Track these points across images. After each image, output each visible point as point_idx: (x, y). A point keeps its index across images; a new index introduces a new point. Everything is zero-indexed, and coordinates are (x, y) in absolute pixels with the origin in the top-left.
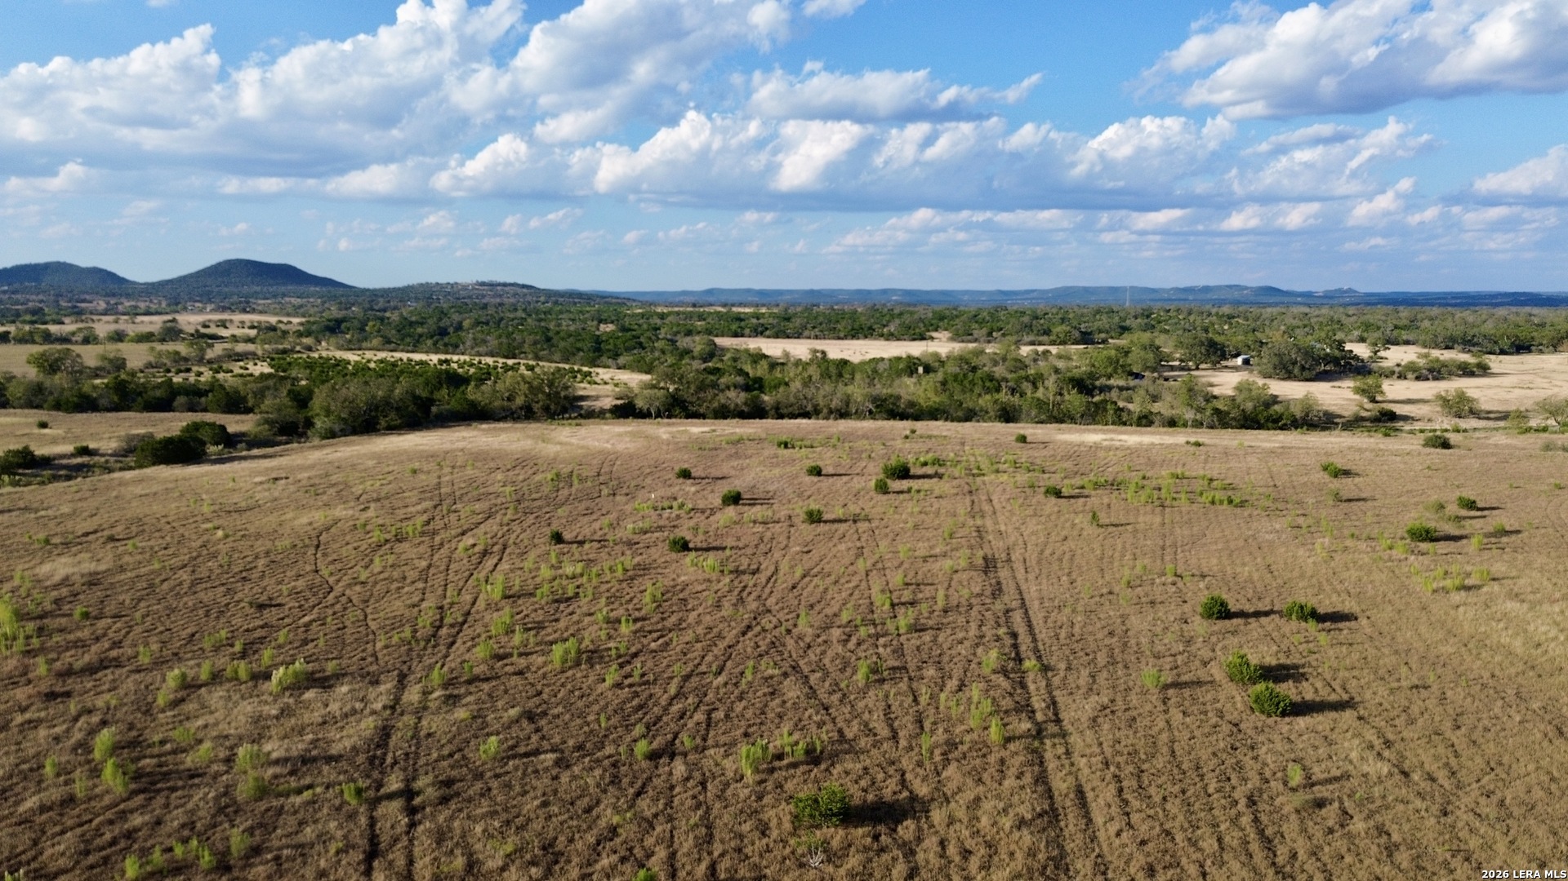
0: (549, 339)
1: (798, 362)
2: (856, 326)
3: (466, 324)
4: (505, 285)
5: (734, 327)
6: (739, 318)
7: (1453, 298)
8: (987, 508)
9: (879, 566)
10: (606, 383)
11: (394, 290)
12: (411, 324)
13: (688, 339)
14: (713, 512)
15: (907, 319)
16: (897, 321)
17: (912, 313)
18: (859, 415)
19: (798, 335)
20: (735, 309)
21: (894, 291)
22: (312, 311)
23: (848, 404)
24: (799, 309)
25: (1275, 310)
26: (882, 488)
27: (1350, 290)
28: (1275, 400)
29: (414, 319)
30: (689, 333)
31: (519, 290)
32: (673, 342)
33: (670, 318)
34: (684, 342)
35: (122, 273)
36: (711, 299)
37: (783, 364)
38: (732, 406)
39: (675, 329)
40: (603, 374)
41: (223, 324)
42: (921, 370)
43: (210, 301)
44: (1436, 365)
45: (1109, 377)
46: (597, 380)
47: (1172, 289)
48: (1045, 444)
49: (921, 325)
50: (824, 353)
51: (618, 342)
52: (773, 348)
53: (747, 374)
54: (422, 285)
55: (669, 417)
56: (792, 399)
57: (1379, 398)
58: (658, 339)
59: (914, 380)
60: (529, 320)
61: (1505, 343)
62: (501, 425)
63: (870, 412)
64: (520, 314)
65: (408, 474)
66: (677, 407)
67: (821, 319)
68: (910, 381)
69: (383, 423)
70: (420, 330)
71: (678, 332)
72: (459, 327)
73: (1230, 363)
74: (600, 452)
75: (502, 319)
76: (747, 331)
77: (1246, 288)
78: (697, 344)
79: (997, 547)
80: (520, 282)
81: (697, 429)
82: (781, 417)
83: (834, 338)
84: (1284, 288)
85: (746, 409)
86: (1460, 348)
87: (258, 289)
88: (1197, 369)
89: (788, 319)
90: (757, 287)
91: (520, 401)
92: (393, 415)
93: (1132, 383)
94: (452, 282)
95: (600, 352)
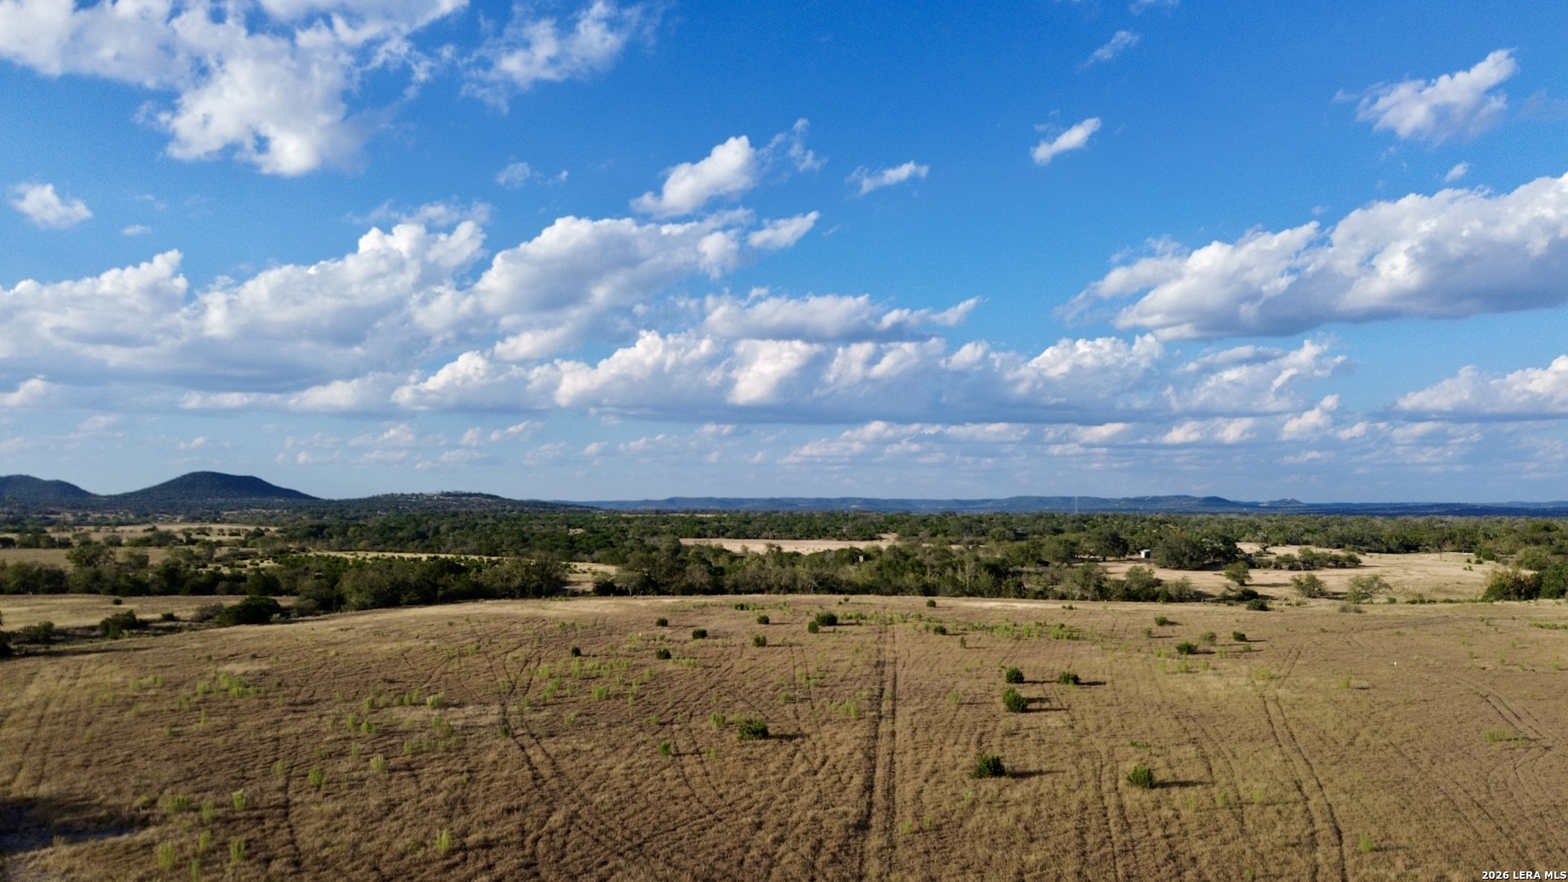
0: (525, 540)
1: (758, 556)
2: (811, 528)
3: (443, 529)
4: (470, 495)
5: (697, 529)
6: (701, 522)
7: (1391, 509)
8: (890, 640)
9: (805, 664)
10: (585, 572)
11: (360, 500)
12: (391, 529)
13: (655, 539)
14: (685, 642)
15: (860, 522)
16: (850, 524)
17: (866, 517)
18: (805, 590)
19: (757, 536)
20: (698, 515)
21: (853, 500)
22: (285, 520)
23: (795, 581)
24: (759, 514)
25: (1205, 517)
26: (813, 629)
27: (1293, 501)
28: (1159, 582)
29: (393, 524)
30: (654, 534)
31: (483, 500)
32: (642, 541)
33: (636, 523)
34: (650, 541)
35: (83, 486)
36: (673, 508)
37: (742, 557)
38: (698, 585)
39: (642, 531)
40: (580, 566)
41: (202, 532)
42: (861, 558)
43: (177, 513)
44: (1309, 558)
45: (1023, 565)
46: (577, 569)
47: (1124, 499)
48: (950, 608)
49: (872, 527)
50: (779, 548)
51: (590, 541)
52: (734, 546)
53: (710, 563)
54: (386, 496)
55: (643, 594)
56: (748, 578)
57: (1247, 582)
58: (627, 539)
59: (855, 567)
60: (501, 526)
61: (1394, 544)
62: (503, 601)
63: (815, 589)
64: (490, 520)
65: (446, 625)
66: (649, 586)
67: (779, 522)
68: (851, 568)
69: (405, 599)
70: (400, 534)
71: (645, 533)
72: (437, 531)
73: (1136, 557)
74: (593, 614)
75: (476, 524)
76: (709, 533)
77: (1194, 499)
78: (664, 543)
79: (888, 656)
80: (485, 492)
81: (667, 600)
82: (739, 593)
83: (790, 539)
84: (1230, 498)
85: (709, 587)
86: (1350, 547)
87: (222, 500)
88: (1104, 560)
89: (748, 523)
90: (718, 496)
91: (517, 582)
92: (412, 593)
93: (1040, 569)
94: (417, 492)
95: (574, 550)
